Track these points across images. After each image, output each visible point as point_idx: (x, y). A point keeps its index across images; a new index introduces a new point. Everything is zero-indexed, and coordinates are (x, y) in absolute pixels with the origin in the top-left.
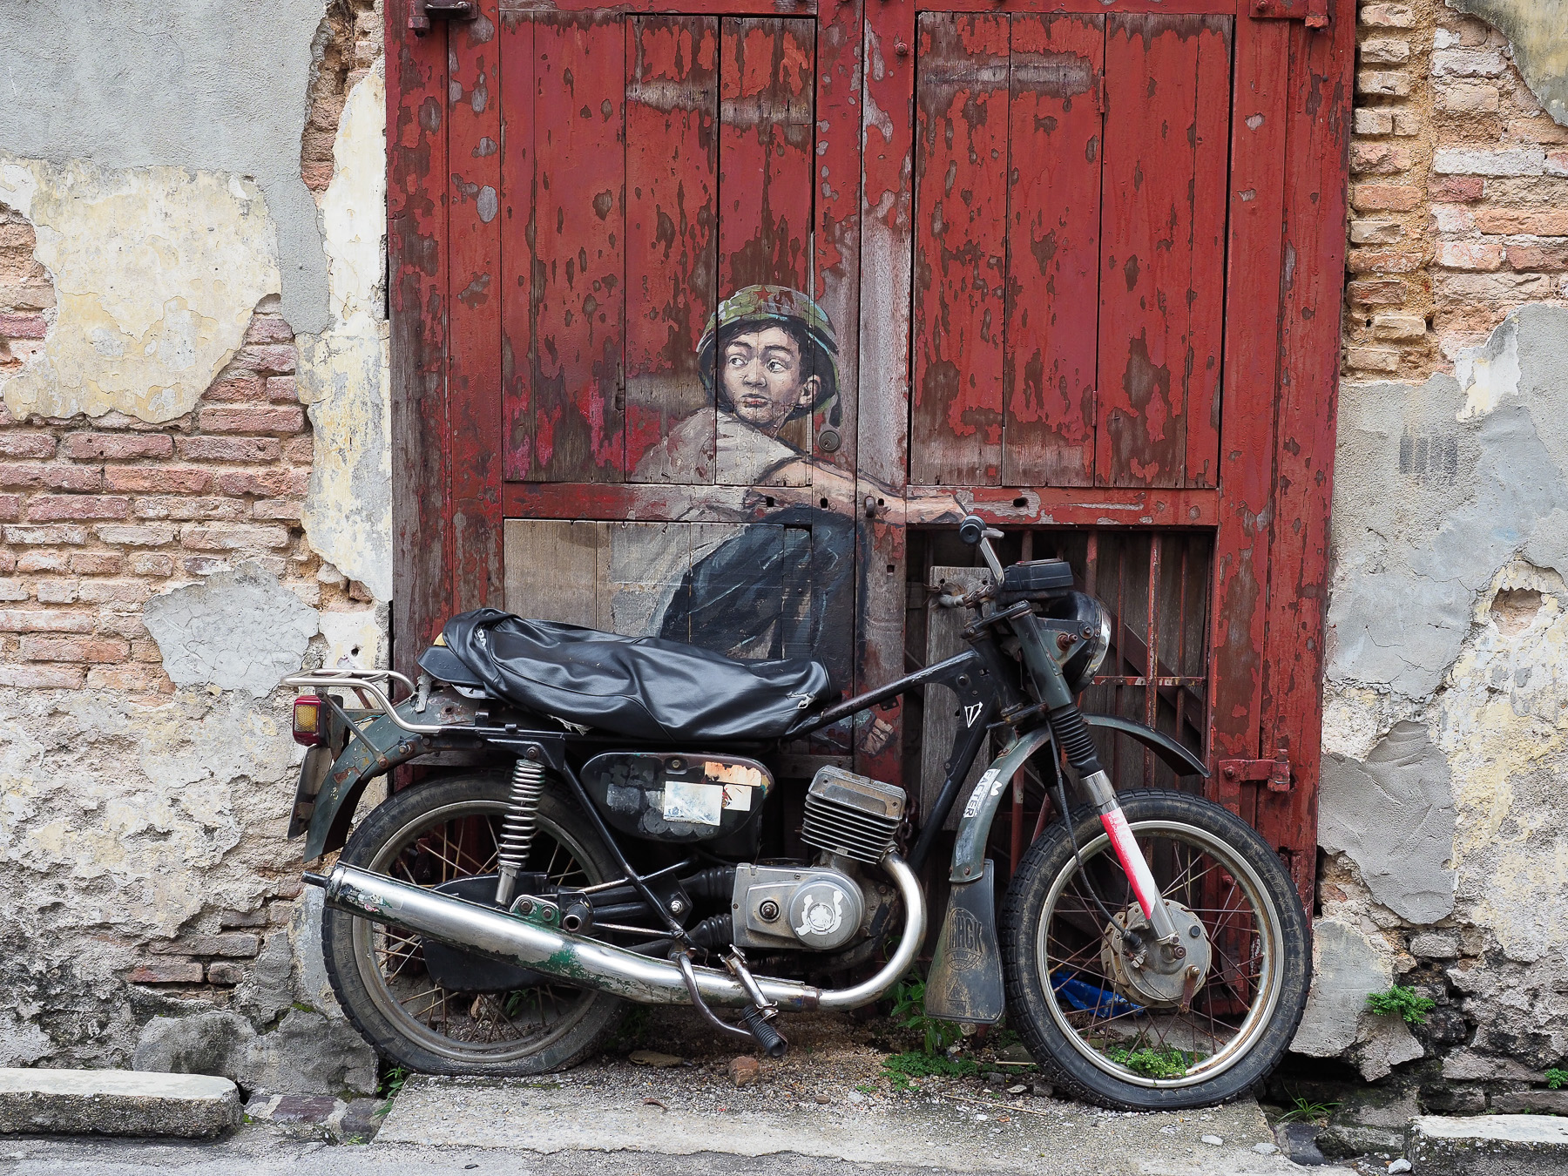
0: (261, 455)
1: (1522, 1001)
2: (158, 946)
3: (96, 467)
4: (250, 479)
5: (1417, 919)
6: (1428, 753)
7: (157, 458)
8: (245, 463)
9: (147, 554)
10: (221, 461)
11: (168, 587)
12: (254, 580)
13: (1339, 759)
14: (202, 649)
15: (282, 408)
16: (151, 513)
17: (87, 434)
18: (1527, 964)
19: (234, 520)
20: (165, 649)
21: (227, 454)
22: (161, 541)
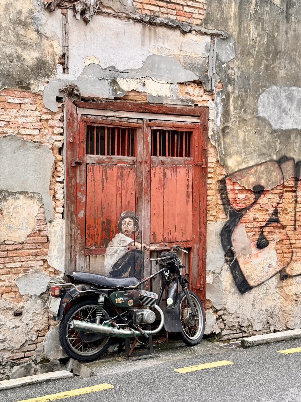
0: (39, 247)
1: (232, 320)
2: (16, 351)
3: (6, 252)
4: (37, 252)
5: (218, 309)
6: (220, 281)
7: (19, 249)
8: (36, 249)
9: (16, 269)
10: (31, 249)
11: (20, 275)
12: (37, 272)
13: (208, 284)
14: (27, 287)
15: (43, 238)
16: (17, 261)
17: (4, 246)
18: (232, 314)
19: (33, 261)
20: (19, 288)
21: (33, 247)
22: (19, 266)
